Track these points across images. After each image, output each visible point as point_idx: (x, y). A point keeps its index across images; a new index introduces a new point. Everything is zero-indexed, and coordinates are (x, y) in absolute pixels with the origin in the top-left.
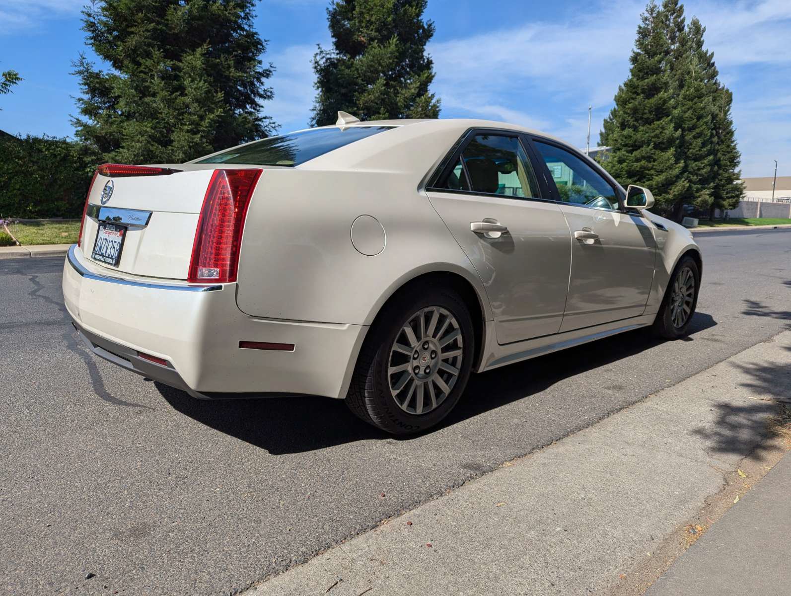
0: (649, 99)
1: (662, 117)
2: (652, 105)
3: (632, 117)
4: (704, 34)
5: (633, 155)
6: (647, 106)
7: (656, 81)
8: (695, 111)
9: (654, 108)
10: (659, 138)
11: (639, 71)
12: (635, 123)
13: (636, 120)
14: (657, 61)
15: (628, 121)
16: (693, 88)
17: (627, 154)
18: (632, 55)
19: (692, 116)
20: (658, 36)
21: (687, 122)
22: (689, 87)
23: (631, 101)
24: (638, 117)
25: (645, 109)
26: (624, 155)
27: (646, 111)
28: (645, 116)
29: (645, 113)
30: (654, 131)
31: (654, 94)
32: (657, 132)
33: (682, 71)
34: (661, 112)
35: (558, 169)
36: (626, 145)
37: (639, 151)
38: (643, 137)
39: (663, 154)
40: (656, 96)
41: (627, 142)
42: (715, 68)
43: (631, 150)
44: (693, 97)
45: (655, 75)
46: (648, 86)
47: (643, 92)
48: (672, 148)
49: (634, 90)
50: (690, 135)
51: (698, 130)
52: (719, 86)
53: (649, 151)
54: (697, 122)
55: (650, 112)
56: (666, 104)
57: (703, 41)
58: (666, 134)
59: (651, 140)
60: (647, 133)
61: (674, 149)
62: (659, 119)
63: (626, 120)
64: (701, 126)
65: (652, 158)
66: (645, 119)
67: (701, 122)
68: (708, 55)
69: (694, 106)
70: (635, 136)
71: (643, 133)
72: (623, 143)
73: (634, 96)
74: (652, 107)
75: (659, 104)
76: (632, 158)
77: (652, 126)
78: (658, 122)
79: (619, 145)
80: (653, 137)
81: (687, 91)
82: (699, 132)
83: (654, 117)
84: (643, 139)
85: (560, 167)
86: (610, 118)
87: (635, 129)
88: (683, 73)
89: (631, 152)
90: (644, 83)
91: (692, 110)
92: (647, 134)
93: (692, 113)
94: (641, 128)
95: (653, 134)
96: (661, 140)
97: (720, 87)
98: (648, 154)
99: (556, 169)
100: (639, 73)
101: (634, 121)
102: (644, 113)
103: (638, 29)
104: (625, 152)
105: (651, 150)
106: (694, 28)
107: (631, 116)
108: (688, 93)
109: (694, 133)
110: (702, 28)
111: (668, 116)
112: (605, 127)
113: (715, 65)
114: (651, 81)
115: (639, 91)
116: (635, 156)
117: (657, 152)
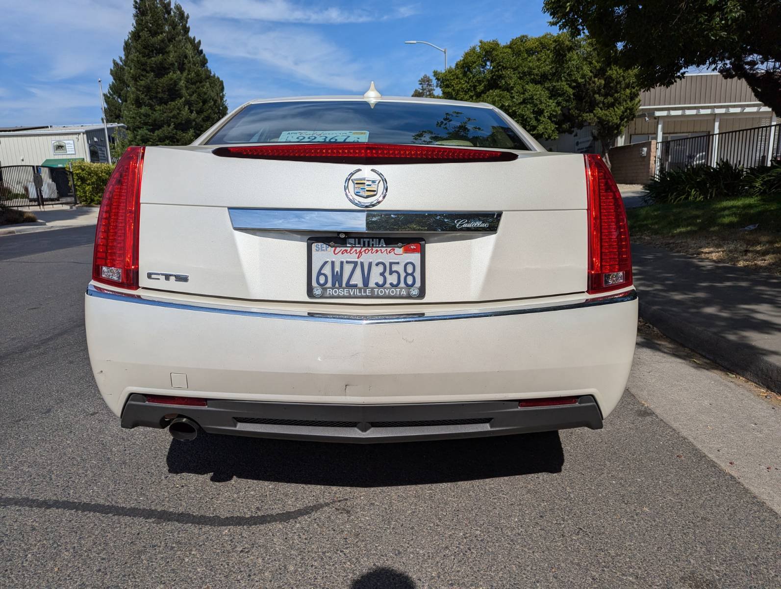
0: (159, 78)
1: (176, 98)
2: (164, 85)
3: (146, 96)
4: (188, 20)
5: (155, 134)
6: (159, 86)
7: (162, 61)
8: (199, 95)
9: (166, 88)
10: (177, 119)
11: (144, 48)
12: (150, 101)
13: (151, 99)
14: (160, 40)
15: (142, 99)
16: (194, 73)
17: (149, 133)
18: (133, 30)
19: (198, 100)
20: (156, 15)
21: (194, 105)
22: (189, 71)
23: (142, 78)
24: (152, 95)
25: (158, 88)
26: (146, 134)
27: (160, 90)
28: (160, 95)
29: (159, 93)
30: (171, 112)
31: (164, 75)
32: (175, 112)
33: (178, 53)
34: (173, 93)
35: (69, 143)
36: (146, 124)
37: (160, 130)
38: (162, 117)
39: (184, 134)
40: (166, 76)
41: (147, 121)
42: (204, 55)
43: (152, 129)
44: (195, 81)
45: (161, 55)
46: (156, 65)
47: (152, 70)
48: (191, 130)
49: (142, 67)
50: (199, 118)
51: (205, 114)
52: (211, 73)
53: (170, 131)
54: (203, 106)
55: (163, 92)
56: (177, 86)
57: (189, 28)
58: (183, 115)
59: (170, 121)
60: (165, 112)
61: (193, 131)
62: (173, 100)
63: (141, 97)
64: (207, 110)
65: (176, 138)
66: (160, 98)
67: (206, 106)
68: (196, 42)
69: (197, 90)
70: (153, 115)
71: (159, 113)
72: (142, 122)
73: (144, 73)
74: (164, 87)
75: (171, 84)
76: (155, 138)
77: (169, 106)
78: (173, 103)
79: (137, 123)
80: (171, 118)
81: (188, 75)
82: (206, 115)
83: (168, 97)
84: (162, 119)
85: (72, 142)
86: (109, 92)
87: (152, 107)
88: (180, 56)
89: (153, 131)
90: (152, 60)
91: (197, 93)
92: (165, 114)
93: (197, 96)
94: (158, 108)
95: (171, 115)
96: (179, 121)
97: (212, 75)
98: (171, 134)
99: (68, 144)
100: (144, 50)
101: (148, 100)
102: (157, 93)
103: (134, 3)
104: (147, 131)
105: (172, 130)
106: (178, 13)
107: (145, 94)
108: (189, 76)
109: (202, 116)
110: (186, 14)
111: (181, 98)
112: (107, 102)
113: (204, 52)
114: (158, 60)
115: (148, 69)
116: (158, 136)
117: (178, 132)
